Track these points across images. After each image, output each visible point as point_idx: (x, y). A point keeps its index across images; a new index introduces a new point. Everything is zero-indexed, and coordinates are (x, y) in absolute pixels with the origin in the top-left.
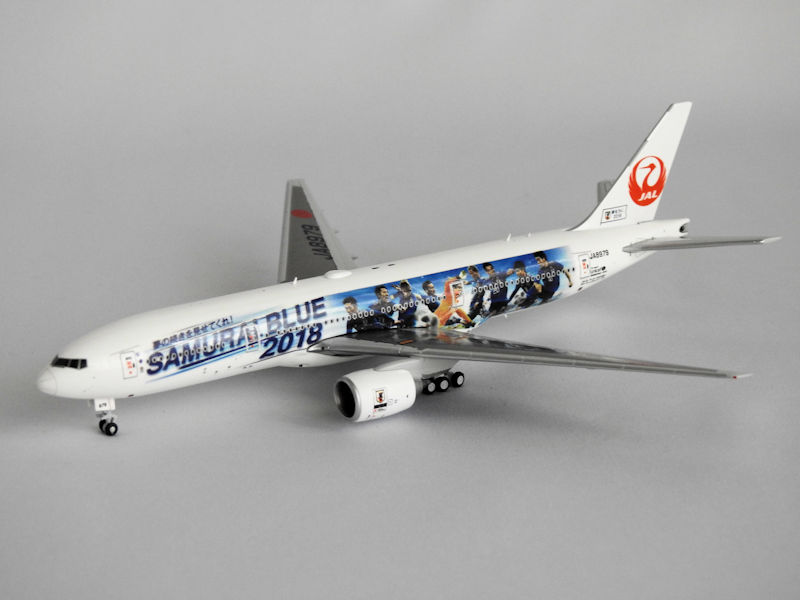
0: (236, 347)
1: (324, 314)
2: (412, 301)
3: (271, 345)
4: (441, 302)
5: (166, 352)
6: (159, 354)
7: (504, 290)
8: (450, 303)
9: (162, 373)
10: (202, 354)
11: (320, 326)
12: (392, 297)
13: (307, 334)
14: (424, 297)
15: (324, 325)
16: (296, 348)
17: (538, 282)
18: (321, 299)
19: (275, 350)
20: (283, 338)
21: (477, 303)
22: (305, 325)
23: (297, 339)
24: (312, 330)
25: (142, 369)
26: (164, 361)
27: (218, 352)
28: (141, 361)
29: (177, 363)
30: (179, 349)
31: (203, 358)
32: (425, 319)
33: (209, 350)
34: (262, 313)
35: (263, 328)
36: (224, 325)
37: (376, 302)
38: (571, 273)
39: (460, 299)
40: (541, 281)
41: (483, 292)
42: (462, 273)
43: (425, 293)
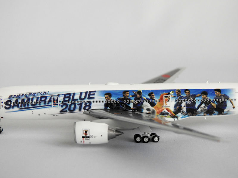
0: (47, 105)
1: (93, 98)
2: (141, 100)
3: (64, 107)
4: (157, 103)
5: (13, 101)
6: (10, 101)
7: (194, 103)
8: (162, 104)
9: (11, 110)
10: (30, 104)
11: (90, 103)
12: (131, 96)
13: (83, 105)
14: (148, 99)
15: (92, 103)
16: (78, 111)
17: (214, 102)
18: (95, 91)
19: (67, 109)
20: (71, 105)
21: (178, 107)
22: (83, 101)
23: (78, 107)
24: (86, 104)
25: (2, 106)
26: (12, 104)
27: (38, 105)
28: (2, 103)
29: (18, 107)
30: (20, 101)
31: (31, 106)
32: (148, 110)
33: (34, 104)
34: (63, 92)
35: (61, 98)
36: (44, 94)
37: (121, 97)
38: (233, 101)
39: (168, 103)
40: (215, 102)
41: (182, 102)
42: (171, 92)
43: (149, 97)
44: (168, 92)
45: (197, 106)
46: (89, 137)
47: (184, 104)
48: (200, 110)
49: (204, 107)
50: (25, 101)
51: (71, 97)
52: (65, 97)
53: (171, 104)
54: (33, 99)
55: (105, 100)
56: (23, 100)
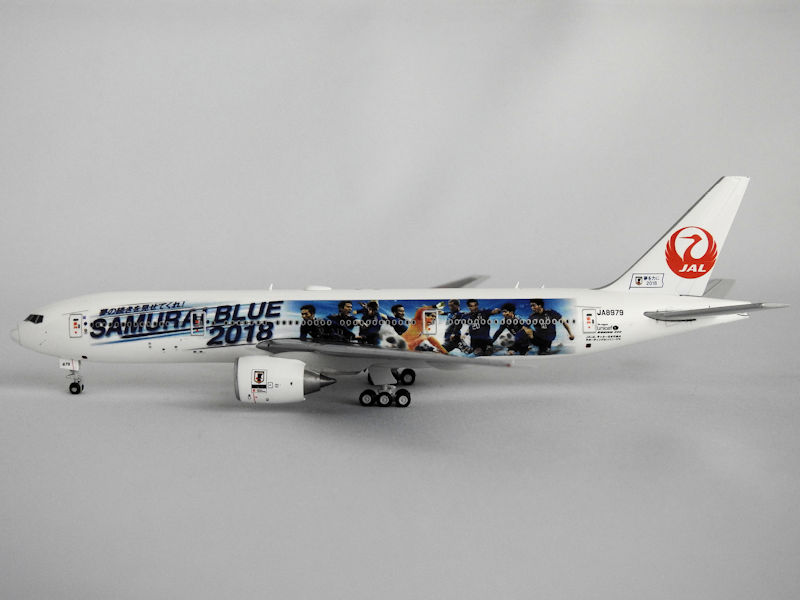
0: (180, 329)
1: (278, 315)
2: (376, 320)
3: (217, 333)
4: (409, 326)
5: (109, 319)
6: (103, 321)
7: (487, 327)
8: (421, 329)
9: (104, 339)
10: (145, 328)
11: (271, 325)
12: (355, 312)
13: (257, 330)
14: (390, 318)
15: (275, 325)
16: (246, 342)
17: (528, 327)
18: (281, 302)
19: (223, 339)
20: (230, 329)
21: (453, 335)
22: (255, 322)
23: (245, 333)
24: (261, 327)
25: (86, 331)
26: (107, 328)
27: (162, 330)
28: (86, 324)
29: (120, 332)
30: (123, 320)
31: (147, 332)
32: (391, 340)
33: (152, 326)
34: (215, 303)
35: (211, 316)
36: (174, 307)
37: (336, 314)
38: (570, 325)
39: (432, 327)
40: (532, 327)
41: (460, 326)
42: (440, 304)
43: (392, 315)
44: (433, 303)
45: (492, 333)
46: (264, 387)
47: (465, 329)
48: (498, 341)
49: (509, 336)
50: (136, 320)
51: (232, 313)
52: (219, 313)
53: (438, 330)
54: (150, 316)
55: (301, 320)
56: (130, 319)
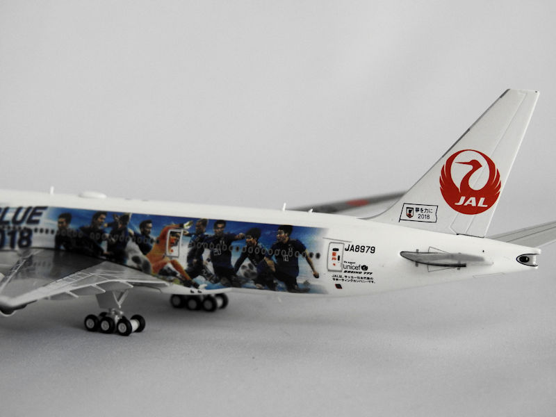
1: (38, 222)
2: (123, 235)
4: (153, 245)
7: (229, 254)
8: (164, 250)
11: (30, 231)
12: (106, 225)
13: (18, 236)
14: (137, 235)
15: (33, 232)
16: (9, 248)
17: (270, 258)
18: (44, 208)
21: (195, 260)
22: (17, 227)
23: (8, 238)
24: (22, 234)
32: (136, 259)
37: (87, 225)
38: (314, 260)
39: (174, 248)
40: (274, 258)
41: (202, 251)
43: (139, 231)
44: (181, 222)
47: (206, 254)
53: (181, 253)
55: (56, 228)
